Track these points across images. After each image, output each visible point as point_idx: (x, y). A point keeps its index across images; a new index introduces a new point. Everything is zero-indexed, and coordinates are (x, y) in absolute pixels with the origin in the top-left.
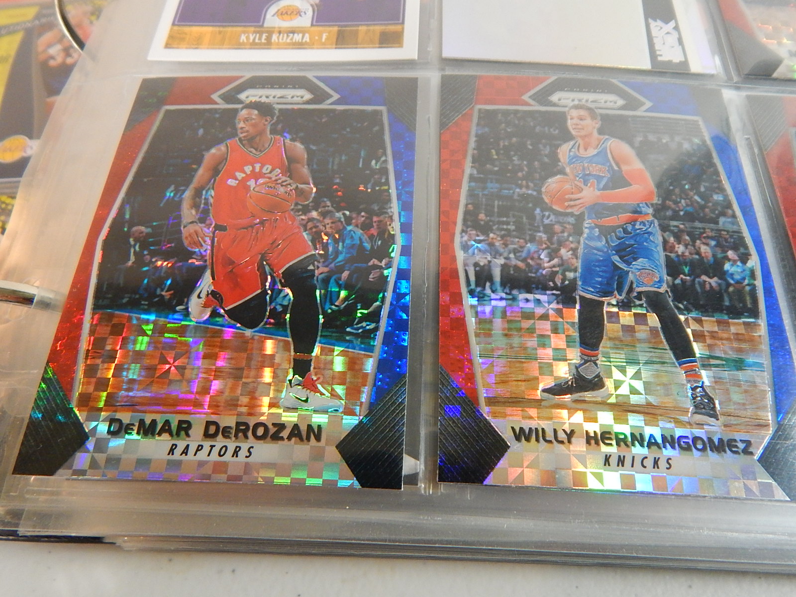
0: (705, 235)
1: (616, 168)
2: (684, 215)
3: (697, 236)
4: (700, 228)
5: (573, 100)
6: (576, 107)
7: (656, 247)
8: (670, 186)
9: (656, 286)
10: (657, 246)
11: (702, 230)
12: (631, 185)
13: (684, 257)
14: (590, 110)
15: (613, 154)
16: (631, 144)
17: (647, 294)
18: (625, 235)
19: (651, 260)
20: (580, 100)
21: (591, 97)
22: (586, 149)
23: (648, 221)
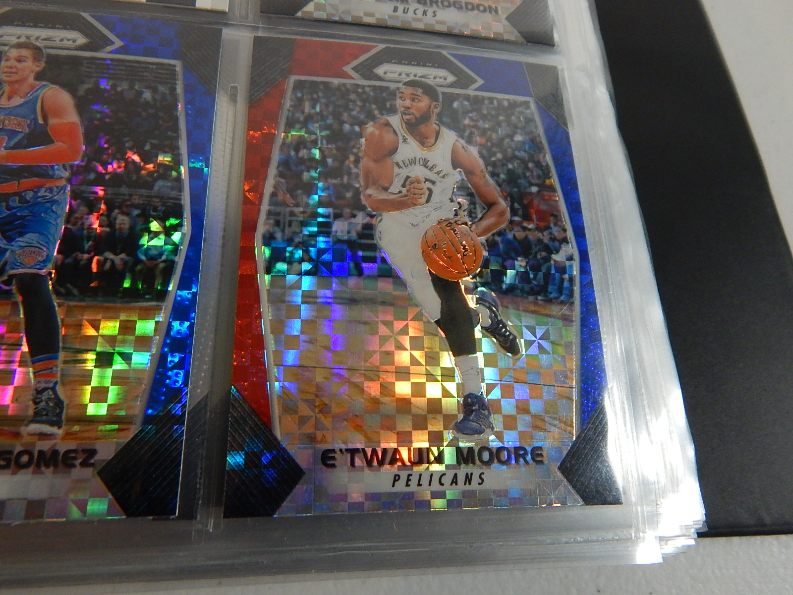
0: (128, 203)
1: (41, 121)
2: (109, 179)
3: (117, 204)
4: (124, 195)
5: (19, 37)
6: (19, 46)
7: (56, 219)
8: (105, 144)
9: (38, 267)
10: (59, 217)
11: (127, 197)
12: (52, 142)
13: (90, 231)
14: (37, 49)
15: (44, 104)
16: (73, 91)
17: (21, 278)
18: (20, 205)
19: (44, 234)
20: (28, 37)
21: (44, 33)
22: (10, 98)
23: (57, 187)
